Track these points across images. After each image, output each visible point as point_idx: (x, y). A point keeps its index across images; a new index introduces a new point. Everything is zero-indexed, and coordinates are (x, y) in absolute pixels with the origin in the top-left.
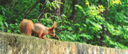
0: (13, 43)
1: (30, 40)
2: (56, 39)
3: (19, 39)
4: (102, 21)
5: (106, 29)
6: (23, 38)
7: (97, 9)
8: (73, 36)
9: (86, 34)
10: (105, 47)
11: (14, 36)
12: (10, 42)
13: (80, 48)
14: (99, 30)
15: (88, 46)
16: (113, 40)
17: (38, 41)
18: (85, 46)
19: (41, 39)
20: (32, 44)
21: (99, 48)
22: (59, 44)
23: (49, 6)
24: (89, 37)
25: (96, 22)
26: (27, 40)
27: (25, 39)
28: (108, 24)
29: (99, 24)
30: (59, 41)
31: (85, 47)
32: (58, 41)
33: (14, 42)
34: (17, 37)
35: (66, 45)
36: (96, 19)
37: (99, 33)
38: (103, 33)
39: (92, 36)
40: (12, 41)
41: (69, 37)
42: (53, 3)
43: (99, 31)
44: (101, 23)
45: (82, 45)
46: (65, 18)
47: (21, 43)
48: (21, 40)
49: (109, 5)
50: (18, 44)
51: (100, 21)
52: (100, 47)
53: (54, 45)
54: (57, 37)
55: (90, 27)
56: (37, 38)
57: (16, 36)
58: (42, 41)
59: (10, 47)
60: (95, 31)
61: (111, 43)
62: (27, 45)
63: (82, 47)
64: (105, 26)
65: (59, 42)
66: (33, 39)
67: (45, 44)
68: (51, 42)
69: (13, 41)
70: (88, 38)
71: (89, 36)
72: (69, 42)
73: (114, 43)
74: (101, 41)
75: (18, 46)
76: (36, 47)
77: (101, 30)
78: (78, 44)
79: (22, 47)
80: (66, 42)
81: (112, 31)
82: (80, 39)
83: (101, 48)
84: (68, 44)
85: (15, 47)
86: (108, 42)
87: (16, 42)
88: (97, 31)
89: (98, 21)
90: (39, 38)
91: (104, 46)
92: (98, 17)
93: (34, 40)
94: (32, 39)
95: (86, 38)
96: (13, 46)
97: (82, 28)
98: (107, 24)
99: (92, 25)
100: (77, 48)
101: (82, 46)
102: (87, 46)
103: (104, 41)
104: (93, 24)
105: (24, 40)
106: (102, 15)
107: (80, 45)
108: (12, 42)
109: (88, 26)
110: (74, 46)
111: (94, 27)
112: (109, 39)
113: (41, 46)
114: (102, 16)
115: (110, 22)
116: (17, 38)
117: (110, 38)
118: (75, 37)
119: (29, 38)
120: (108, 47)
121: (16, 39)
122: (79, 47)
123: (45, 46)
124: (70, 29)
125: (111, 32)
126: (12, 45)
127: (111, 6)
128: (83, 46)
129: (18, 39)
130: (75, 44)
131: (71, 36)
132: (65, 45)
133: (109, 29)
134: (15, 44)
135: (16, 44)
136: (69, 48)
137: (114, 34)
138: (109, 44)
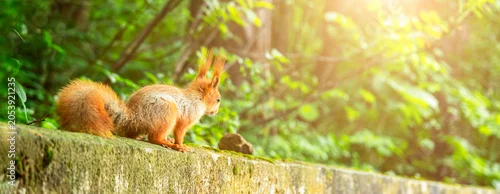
0: (33, 170)
1: (114, 157)
2: (237, 150)
3: (61, 150)
4: (437, 78)
5: (454, 111)
6: (82, 146)
7: (414, 28)
8: (322, 140)
9: (376, 134)
10: (454, 183)
11: (40, 139)
12: (20, 163)
13: (343, 188)
14: (427, 114)
15: (380, 182)
16: (485, 157)
17: (152, 159)
18: (369, 179)
19: (169, 150)
20: (125, 172)
21: (429, 186)
22: (250, 171)
23: (216, 20)
24: (386, 146)
25: (415, 84)
26: (102, 155)
27: (91, 152)
28: (464, 92)
29: (426, 90)
30: (250, 158)
31: (368, 185)
32: (246, 160)
33: (40, 163)
34: (52, 141)
35: (284, 178)
36: (414, 70)
37: (427, 126)
38: (446, 129)
39: (399, 141)
40: (26, 158)
41: (304, 144)
42: (231, 6)
43: (426, 120)
44: (434, 88)
45: (354, 175)
46: (283, 65)
47: (75, 168)
48: (73, 158)
49: (464, 10)
50: (55, 173)
51: (430, 79)
52: (433, 183)
53: (228, 177)
54: (244, 141)
55: (392, 105)
56: (149, 149)
57: (48, 140)
58: (173, 162)
59: (19, 188)
60: (413, 119)
61: (479, 166)
62: (100, 179)
63: (352, 185)
64: (450, 100)
65: (250, 165)
66: (129, 152)
67: (187, 173)
68: (213, 162)
69: (31, 161)
70: (383, 150)
71: (389, 142)
72: (293, 165)
73: (491, 166)
74: (439, 161)
75: (58, 181)
76: (143, 186)
77: (436, 116)
78: (334, 171)
79: (78, 189)
80: (283, 165)
81: (478, 117)
82: (351, 152)
83: (435, 189)
84: (292, 170)
85: (44, 189)
86: (467, 164)
87: (50, 166)
88: (419, 120)
89: (423, 77)
90: (157, 148)
91: (447, 179)
92: (420, 64)
93: (137, 156)
94: (124, 149)
95: (374, 149)
96: (33, 183)
97: (355, 109)
98: (457, 89)
99: (397, 97)
100: (330, 189)
101: (355, 182)
102: (375, 181)
103: (449, 162)
104: (403, 89)
105: (88, 154)
106: (438, 52)
107: (345, 176)
108: (27, 163)
109: (381, 102)
110: (320, 181)
111: (407, 103)
112: (470, 153)
113: (166, 180)
114: (438, 59)
115: (473, 82)
116: (50, 149)
117: (473, 149)
118: (329, 146)
119: (110, 149)
120: (465, 182)
121: (46, 150)
122: (339, 186)
123: (185, 181)
124: (308, 111)
125: (475, 123)
126: (30, 178)
127: (472, 14)
128: (357, 180)
129: (55, 150)
130: (324, 171)
131: (312, 141)
132: (280, 175)
133: (468, 113)
134: (42, 172)
135: (49, 172)
136: (297, 187)
137: (487, 131)
138: (469, 174)
